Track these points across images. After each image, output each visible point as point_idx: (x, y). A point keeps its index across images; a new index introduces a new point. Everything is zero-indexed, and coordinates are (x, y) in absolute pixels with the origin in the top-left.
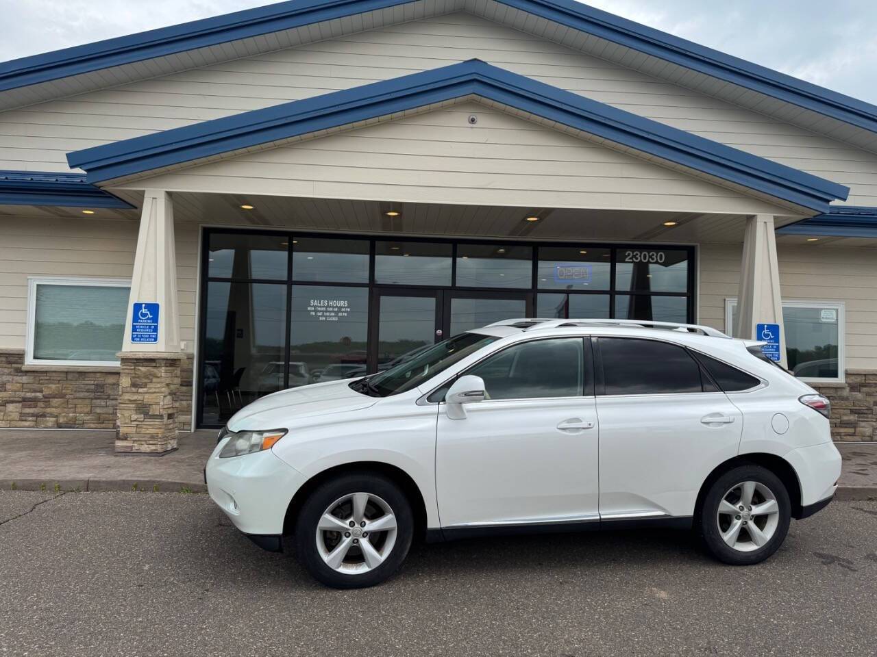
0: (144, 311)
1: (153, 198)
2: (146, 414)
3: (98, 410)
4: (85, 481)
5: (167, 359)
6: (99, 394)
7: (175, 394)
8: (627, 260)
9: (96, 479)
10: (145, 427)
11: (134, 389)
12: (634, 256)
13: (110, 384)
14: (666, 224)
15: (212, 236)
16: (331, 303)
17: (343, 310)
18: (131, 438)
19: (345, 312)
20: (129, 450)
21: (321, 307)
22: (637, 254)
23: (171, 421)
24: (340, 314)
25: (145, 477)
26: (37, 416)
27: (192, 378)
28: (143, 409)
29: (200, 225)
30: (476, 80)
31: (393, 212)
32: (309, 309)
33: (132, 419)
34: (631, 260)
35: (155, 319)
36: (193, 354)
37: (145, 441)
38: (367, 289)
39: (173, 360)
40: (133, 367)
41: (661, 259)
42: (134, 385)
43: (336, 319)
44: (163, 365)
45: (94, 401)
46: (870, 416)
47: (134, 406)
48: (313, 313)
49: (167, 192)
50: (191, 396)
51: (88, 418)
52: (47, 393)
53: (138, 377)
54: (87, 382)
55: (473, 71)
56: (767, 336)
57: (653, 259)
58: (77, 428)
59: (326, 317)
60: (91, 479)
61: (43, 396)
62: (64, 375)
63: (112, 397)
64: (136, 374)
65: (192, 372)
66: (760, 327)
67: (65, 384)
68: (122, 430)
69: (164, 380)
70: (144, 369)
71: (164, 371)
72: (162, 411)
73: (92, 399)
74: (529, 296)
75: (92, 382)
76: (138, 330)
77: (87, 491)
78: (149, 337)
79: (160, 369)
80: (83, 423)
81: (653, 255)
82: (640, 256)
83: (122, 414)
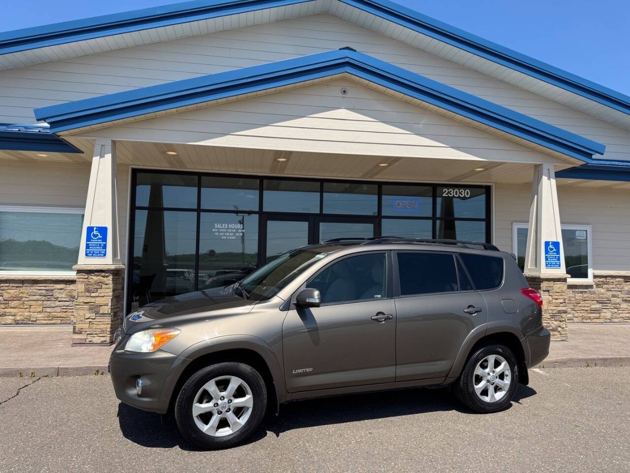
0: (95, 232)
1: (102, 145)
2: (97, 313)
3: (49, 310)
4: (56, 368)
5: (113, 270)
6: (49, 297)
8: (444, 195)
9: (64, 366)
10: (96, 323)
11: (87, 294)
12: (449, 192)
13: (58, 289)
14: (477, 170)
15: (138, 175)
16: (230, 226)
17: (239, 231)
18: (85, 332)
19: (241, 233)
20: (83, 342)
21: (223, 228)
22: (451, 191)
23: (115, 318)
24: (237, 234)
25: (104, 364)
28: (95, 309)
29: (130, 167)
30: (348, 63)
31: (283, 158)
32: (213, 230)
33: (86, 317)
34: (447, 195)
35: (104, 239)
37: (96, 334)
38: (257, 216)
39: (116, 271)
40: (87, 277)
41: (467, 195)
42: (88, 290)
43: (234, 238)
44: (111, 274)
46: (609, 305)
47: (87, 307)
48: (217, 234)
49: (112, 140)
51: (42, 315)
53: (90, 285)
55: (347, 56)
56: (551, 249)
57: (462, 195)
58: (31, 324)
59: (227, 236)
60: (60, 367)
61: (4, 299)
63: (60, 299)
64: (89, 282)
66: (547, 244)
67: (22, 290)
68: (78, 326)
69: (111, 286)
70: (95, 278)
71: (111, 279)
72: (110, 310)
73: (43, 301)
74: (376, 220)
75: (44, 288)
76: (90, 248)
77: (58, 376)
78: (100, 253)
79: (109, 278)
80: (36, 320)
81: (462, 192)
82: (453, 193)
83: (78, 314)
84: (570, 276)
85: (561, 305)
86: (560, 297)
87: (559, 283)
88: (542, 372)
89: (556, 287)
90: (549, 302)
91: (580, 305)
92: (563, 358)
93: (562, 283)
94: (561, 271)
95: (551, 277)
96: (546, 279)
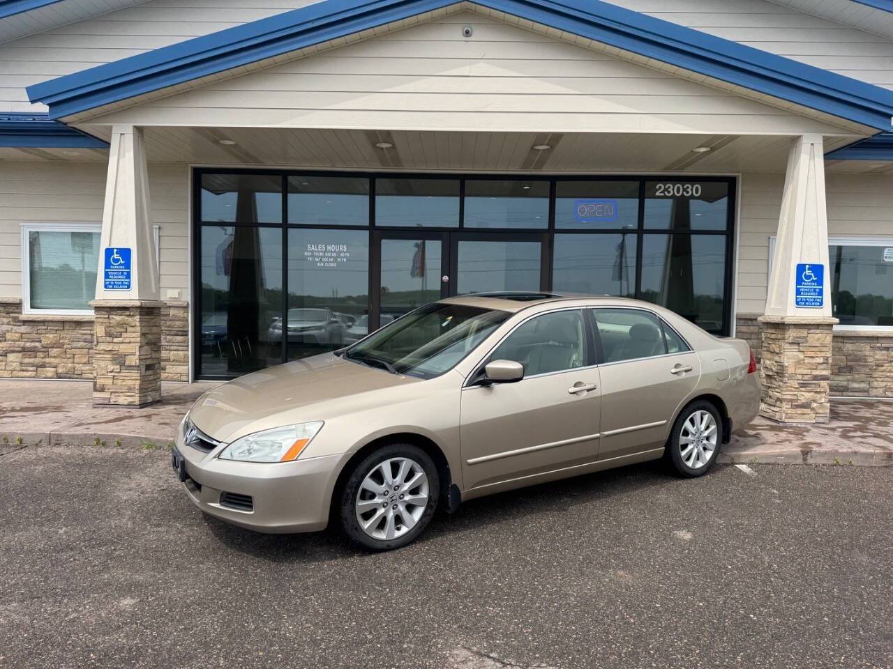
0: (115, 256)
1: (121, 135)
2: (122, 365)
4: (48, 435)
5: (141, 308)
7: (154, 344)
8: (657, 195)
9: (59, 433)
10: (122, 378)
11: (108, 339)
12: (666, 190)
14: (697, 150)
15: (205, 177)
16: (329, 248)
17: (342, 255)
18: (108, 389)
19: (345, 257)
20: (107, 402)
21: (318, 252)
22: (669, 187)
23: (150, 372)
24: (339, 260)
25: (108, 431)
26: (37, 366)
27: (188, 328)
28: (119, 359)
29: (190, 165)
32: (306, 254)
33: (109, 370)
34: (663, 194)
35: (128, 265)
36: (188, 303)
37: (122, 392)
38: (367, 233)
39: (148, 308)
40: (107, 316)
41: (697, 192)
42: (109, 334)
43: (335, 265)
44: (137, 313)
47: (109, 356)
48: (311, 259)
49: (135, 127)
50: (188, 346)
51: (87, 368)
52: (45, 343)
53: (113, 327)
54: (84, 332)
56: (809, 277)
57: (688, 192)
58: (76, 378)
59: (324, 262)
60: (53, 433)
61: (42, 346)
62: (60, 325)
64: (110, 323)
65: (188, 321)
66: (801, 268)
67: (63, 334)
68: (100, 382)
69: (138, 329)
70: (118, 318)
71: (138, 320)
72: (137, 361)
73: (89, 349)
74: (545, 236)
75: (89, 332)
76: (110, 277)
77: (49, 444)
78: (122, 284)
79: (135, 318)
80: (82, 374)
81: (688, 187)
82: (673, 189)
83: (98, 365)
84: (837, 320)
85: (820, 367)
86: (819, 354)
87: (818, 331)
89: (813, 337)
90: (799, 362)
93: (825, 331)
94: (825, 312)
95: (804, 322)
96: (794, 325)
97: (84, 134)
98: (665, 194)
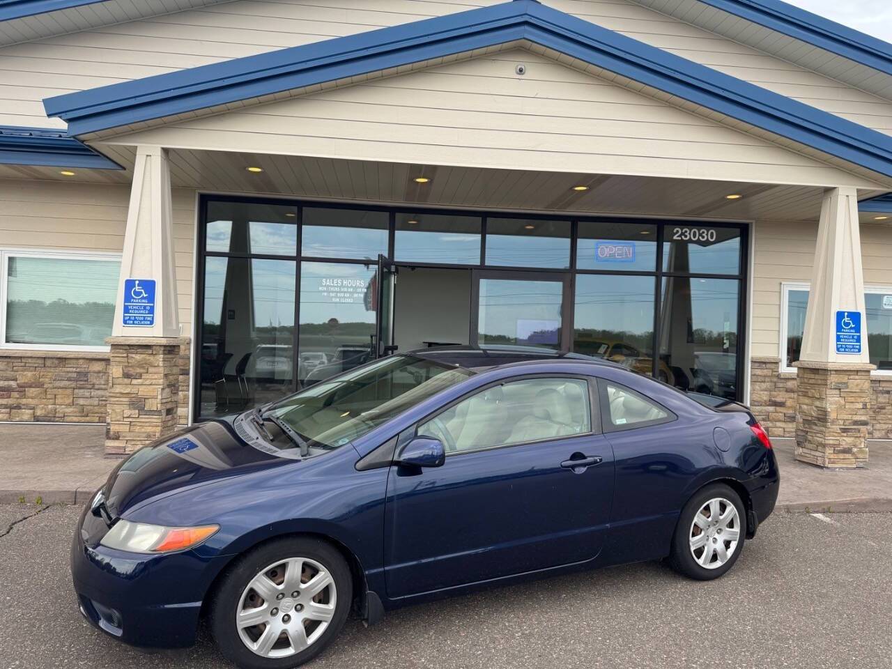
0: (137, 288)
1: (147, 156)
2: (141, 409)
3: (81, 402)
4: (72, 492)
5: (165, 346)
6: (82, 383)
7: (174, 385)
8: (675, 238)
9: (84, 490)
10: (140, 424)
11: (126, 381)
12: (683, 234)
13: (95, 372)
14: (729, 197)
15: (210, 204)
16: (345, 283)
17: (360, 290)
19: (362, 293)
20: (121, 451)
21: (334, 287)
22: (686, 232)
23: (169, 417)
24: (356, 295)
26: (11, 407)
27: (189, 366)
28: (138, 404)
29: (198, 191)
30: (526, 23)
31: (424, 177)
32: (320, 288)
33: (125, 416)
34: (679, 238)
35: (151, 298)
36: (190, 340)
37: (140, 441)
39: (170, 346)
40: (125, 355)
41: (712, 238)
42: (127, 375)
43: (351, 301)
44: (161, 352)
45: (76, 391)
47: (127, 399)
48: (325, 294)
49: (163, 148)
50: (188, 386)
52: (22, 382)
53: (131, 366)
54: (68, 369)
55: (524, 13)
56: (847, 324)
57: (703, 237)
58: (57, 422)
59: (340, 298)
60: (80, 490)
61: (18, 384)
62: (40, 361)
63: (97, 387)
64: (128, 363)
65: (189, 358)
66: (840, 315)
67: (43, 372)
68: (113, 428)
69: (161, 370)
70: (138, 357)
71: (161, 360)
72: (159, 405)
73: (74, 389)
74: (567, 276)
75: (74, 370)
76: (130, 311)
77: (75, 504)
78: (144, 320)
79: (157, 357)
80: (64, 416)
81: (703, 232)
82: (690, 234)
83: (113, 410)
84: (875, 367)
85: (859, 412)
86: (859, 400)
87: (857, 377)
88: (827, 520)
89: (853, 384)
90: (841, 408)
91: (884, 411)
92: (864, 497)
93: (863, 377)
94: (861, 358)
95: (845, 368)
96: (836, 371)
97: (96, 153)
98: (682, 239)
